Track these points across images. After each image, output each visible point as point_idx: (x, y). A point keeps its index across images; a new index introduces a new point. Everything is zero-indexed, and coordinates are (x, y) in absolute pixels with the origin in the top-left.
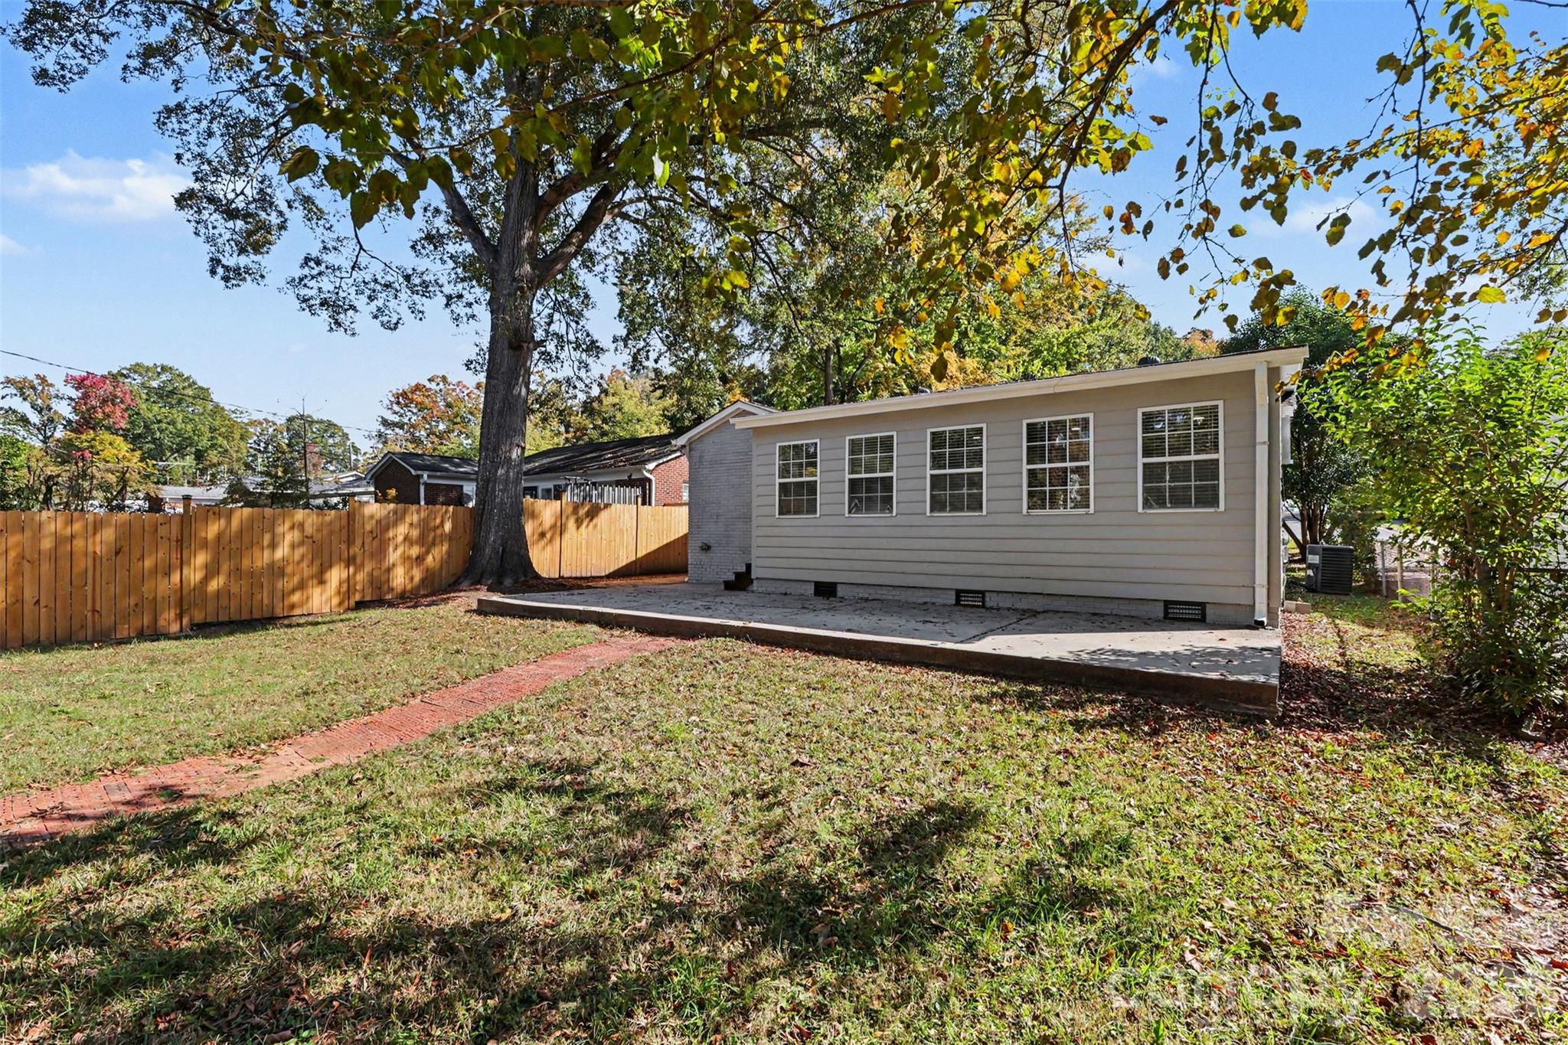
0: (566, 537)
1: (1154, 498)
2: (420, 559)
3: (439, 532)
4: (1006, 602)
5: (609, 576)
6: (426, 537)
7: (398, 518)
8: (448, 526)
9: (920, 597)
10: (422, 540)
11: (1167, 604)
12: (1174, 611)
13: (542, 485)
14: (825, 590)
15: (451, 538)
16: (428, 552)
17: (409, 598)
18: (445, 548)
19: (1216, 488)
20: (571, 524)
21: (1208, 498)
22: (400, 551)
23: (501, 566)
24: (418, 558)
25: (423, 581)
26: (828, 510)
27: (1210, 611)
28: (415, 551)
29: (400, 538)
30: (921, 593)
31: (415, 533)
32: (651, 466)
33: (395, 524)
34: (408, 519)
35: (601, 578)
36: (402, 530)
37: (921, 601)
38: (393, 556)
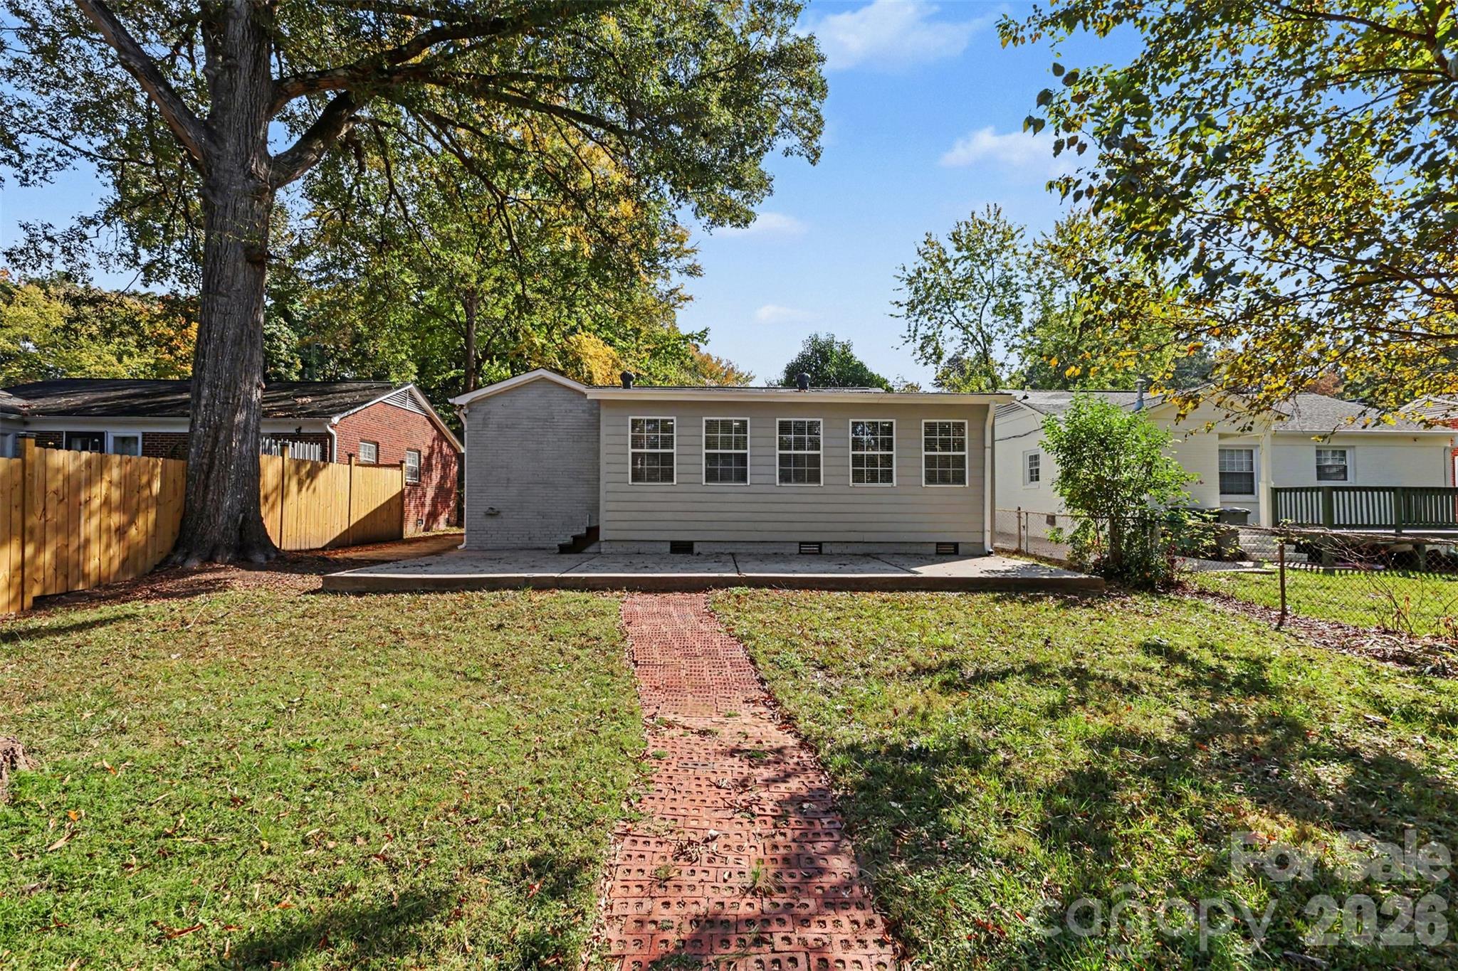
0: (288, 502)
1: (930, 479)
2: (121, 532)
3: (147, 492)
4: (836, 549)
5: (323, 549)
6: (130, 503)
7: (94, 473)
8: (156, 486)
9: (771, 549)
10: (123, 506)
11: (938, 544)
12: (942, 549)
13: (113, 432)
14: (682, 548)
15: (158, 501)
16: (132, 522)
17: (106, 590)
18: (152, 516)
19: (964, 472)
20: (294, 486)
21: (960, 479)
22: (95, 521)
23: (241, 538)
24: (118, 529)
25: (124, 562)
26: (684, 478)
27: (961, 548)
28: (116, 519)
29: (96, 503)
30: (772, 546)
31: (116, 495)
32: (336, 420)
33: (90, 482)
34: (106, 477)
35: (317, 550)
36: (99, 491)
37: (771, 552)
38: (89, 527)
